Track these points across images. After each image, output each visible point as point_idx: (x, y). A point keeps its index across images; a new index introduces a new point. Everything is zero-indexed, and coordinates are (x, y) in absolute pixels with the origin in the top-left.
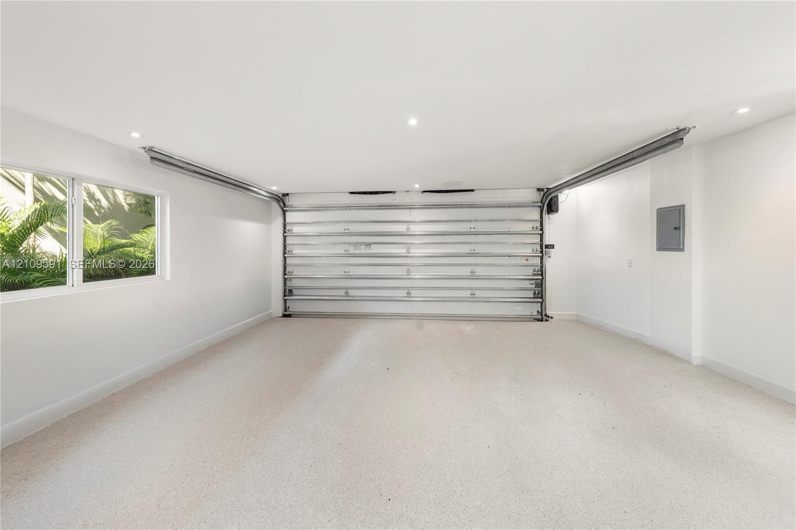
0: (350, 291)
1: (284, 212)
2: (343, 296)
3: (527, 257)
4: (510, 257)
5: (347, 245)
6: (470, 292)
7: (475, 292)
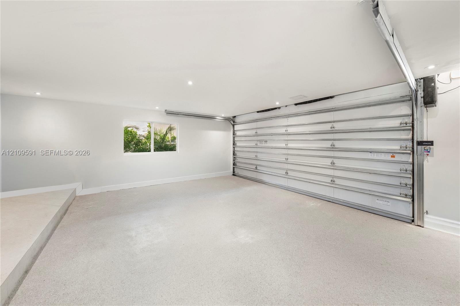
0: (258, 167)
1: (233, 126)
2: (254, 169)
3: (393, 154)
4: (371, 152)
5: (256, 141)
6: (331, 179)
7: (335, 179)
